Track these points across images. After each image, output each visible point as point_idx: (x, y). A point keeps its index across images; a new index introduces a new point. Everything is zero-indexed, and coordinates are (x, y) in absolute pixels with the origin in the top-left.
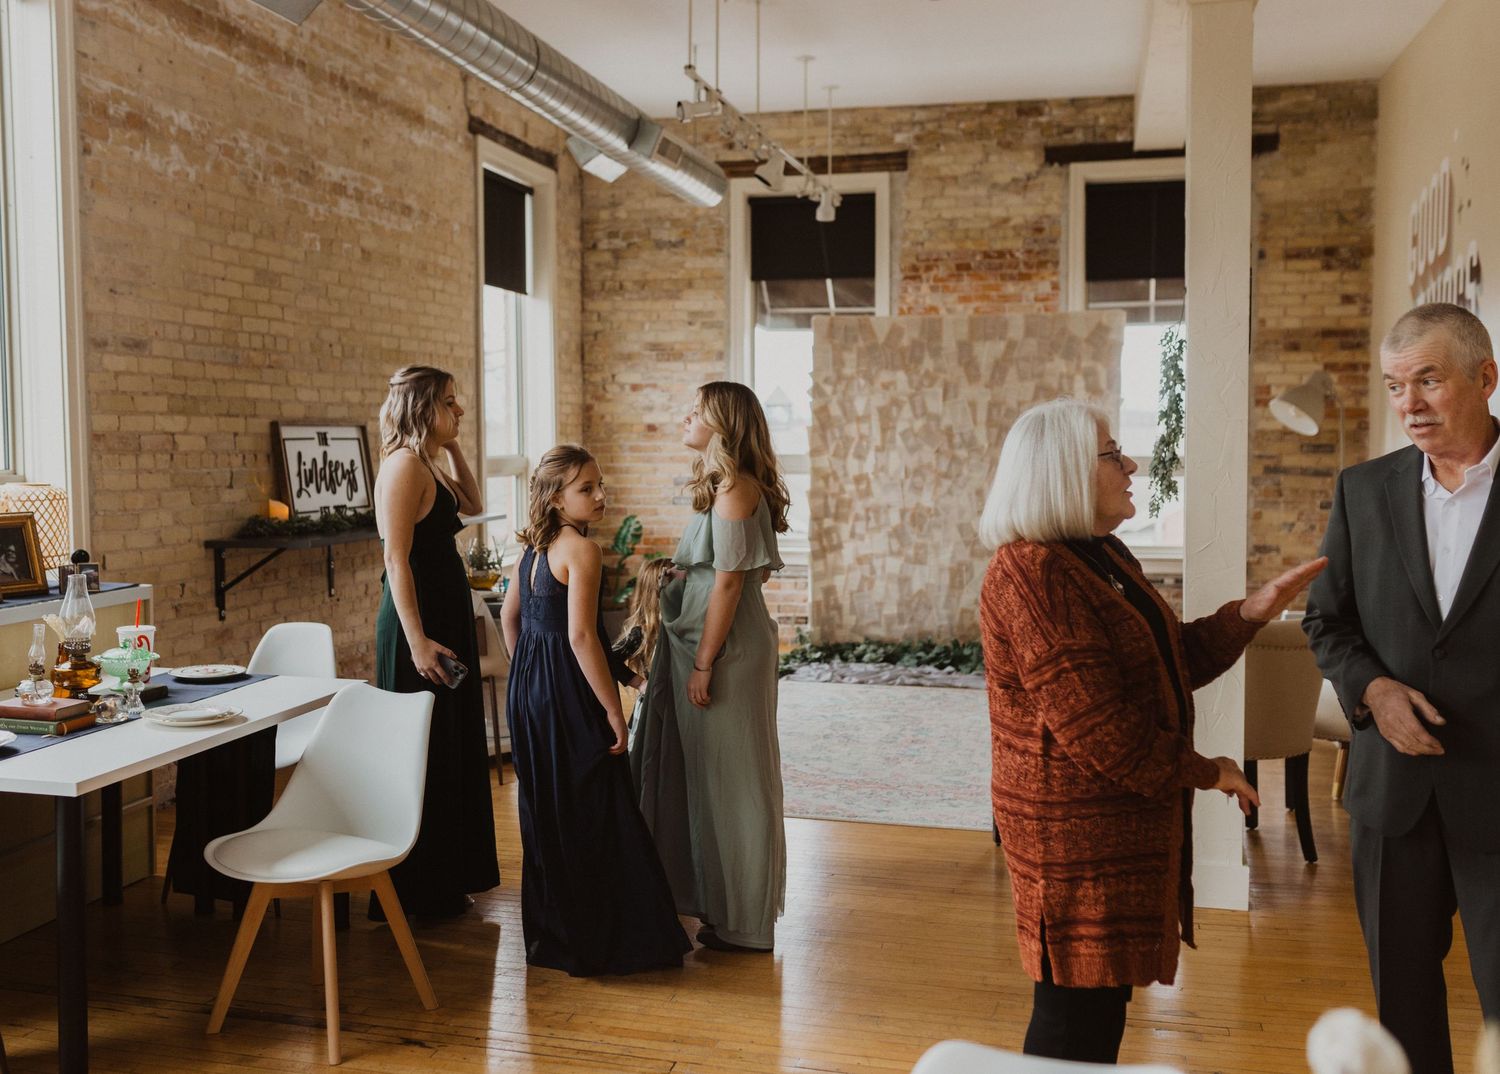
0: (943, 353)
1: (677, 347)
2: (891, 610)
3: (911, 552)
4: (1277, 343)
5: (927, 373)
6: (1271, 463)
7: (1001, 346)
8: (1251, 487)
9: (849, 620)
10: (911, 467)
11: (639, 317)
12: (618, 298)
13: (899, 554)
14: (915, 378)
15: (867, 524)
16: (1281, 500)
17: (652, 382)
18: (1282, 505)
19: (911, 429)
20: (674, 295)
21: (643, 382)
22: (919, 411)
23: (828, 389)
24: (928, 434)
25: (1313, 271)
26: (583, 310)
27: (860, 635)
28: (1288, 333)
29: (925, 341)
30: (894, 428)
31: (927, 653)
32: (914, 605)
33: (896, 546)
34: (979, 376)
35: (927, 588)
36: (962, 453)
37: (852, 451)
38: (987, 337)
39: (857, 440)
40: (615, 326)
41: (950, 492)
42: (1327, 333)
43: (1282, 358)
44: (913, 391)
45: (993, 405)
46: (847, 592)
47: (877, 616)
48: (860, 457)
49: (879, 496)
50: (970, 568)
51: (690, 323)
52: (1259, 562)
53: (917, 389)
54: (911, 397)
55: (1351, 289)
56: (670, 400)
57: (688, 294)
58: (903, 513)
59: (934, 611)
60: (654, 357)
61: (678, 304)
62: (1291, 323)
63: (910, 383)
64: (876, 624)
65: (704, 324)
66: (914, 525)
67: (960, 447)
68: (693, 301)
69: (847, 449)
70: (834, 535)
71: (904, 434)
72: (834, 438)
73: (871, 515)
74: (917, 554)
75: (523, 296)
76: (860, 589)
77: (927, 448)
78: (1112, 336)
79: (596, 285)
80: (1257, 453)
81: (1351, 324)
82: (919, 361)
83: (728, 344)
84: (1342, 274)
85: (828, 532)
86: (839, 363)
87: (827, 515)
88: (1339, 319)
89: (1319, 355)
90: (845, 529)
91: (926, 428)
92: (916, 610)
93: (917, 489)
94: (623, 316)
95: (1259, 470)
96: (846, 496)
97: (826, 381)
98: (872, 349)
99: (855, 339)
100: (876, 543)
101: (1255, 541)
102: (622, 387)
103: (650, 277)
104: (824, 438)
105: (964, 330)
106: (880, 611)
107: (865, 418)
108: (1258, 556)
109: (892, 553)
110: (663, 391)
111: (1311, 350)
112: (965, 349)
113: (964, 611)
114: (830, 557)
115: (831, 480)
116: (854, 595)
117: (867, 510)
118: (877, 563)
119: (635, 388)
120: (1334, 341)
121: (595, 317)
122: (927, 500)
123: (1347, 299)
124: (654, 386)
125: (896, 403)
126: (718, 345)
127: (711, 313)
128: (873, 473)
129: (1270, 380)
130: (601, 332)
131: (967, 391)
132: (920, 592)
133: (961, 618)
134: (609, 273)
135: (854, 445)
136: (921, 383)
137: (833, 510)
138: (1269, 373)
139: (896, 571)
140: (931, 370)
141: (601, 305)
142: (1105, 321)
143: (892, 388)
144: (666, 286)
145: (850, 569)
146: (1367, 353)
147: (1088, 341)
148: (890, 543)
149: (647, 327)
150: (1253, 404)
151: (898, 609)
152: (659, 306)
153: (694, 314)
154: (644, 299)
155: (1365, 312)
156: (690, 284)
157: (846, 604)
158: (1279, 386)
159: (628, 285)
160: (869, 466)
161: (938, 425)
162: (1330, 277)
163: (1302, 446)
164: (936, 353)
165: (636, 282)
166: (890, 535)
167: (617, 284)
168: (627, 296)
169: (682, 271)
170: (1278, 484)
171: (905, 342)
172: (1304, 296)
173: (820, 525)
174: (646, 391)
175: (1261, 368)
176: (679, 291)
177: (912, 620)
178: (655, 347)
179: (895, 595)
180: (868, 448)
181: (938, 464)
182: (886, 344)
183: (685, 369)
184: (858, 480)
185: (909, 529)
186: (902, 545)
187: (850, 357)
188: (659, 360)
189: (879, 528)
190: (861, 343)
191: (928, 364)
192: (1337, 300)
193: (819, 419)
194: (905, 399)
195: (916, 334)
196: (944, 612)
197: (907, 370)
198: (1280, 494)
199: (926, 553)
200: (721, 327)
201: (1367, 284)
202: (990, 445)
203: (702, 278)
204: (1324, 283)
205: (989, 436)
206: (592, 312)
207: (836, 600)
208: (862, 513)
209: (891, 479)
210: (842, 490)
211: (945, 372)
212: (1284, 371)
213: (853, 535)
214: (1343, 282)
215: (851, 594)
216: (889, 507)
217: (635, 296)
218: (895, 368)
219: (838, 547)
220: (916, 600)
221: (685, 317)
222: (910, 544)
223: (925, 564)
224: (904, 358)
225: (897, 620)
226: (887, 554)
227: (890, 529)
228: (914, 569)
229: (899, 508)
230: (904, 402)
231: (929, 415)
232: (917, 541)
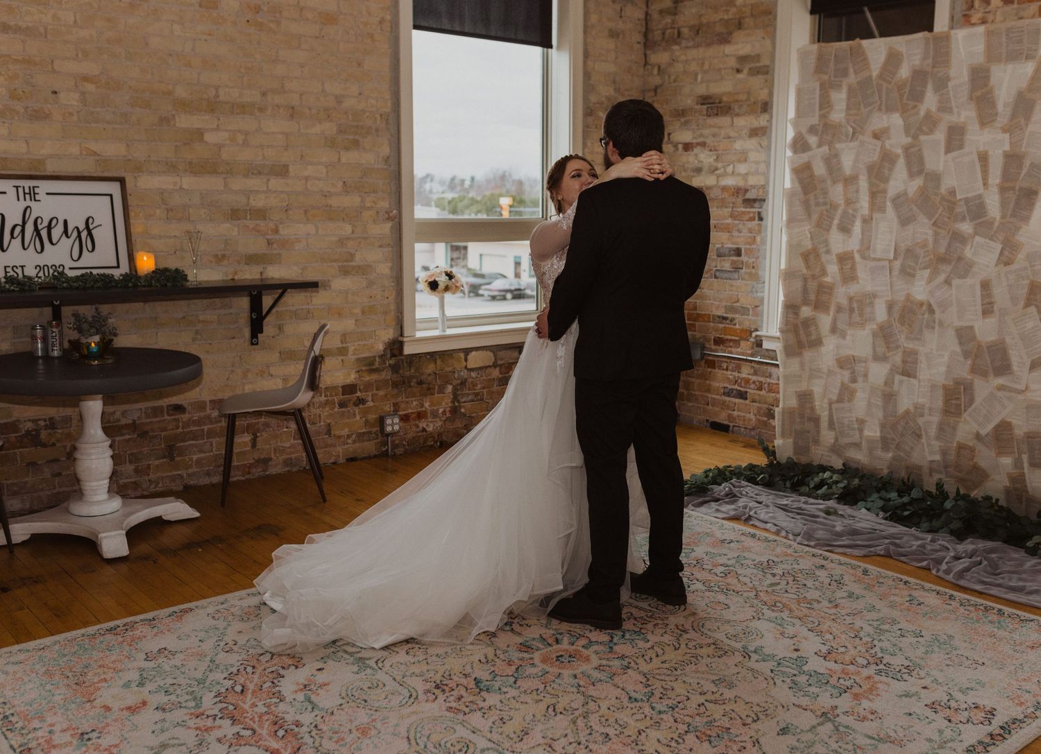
0: (950, 84)
1: (725, 99)
2: (873, 431)
3: (898, 358)
5: (928, 114)
7: (1030, 68)
9: (827, 437)
10: (903, 246)
11: (693, 67)
12: (676, 47)
13: (884, 359)
14: (913, 122)
15: (850, 318)
17: (701, 140)
19: (905, 193)
20: (724, 39)
21: (694, 141)
22: (915, 168)
23: (813, 140)
24: (925, 200)
26: (646, 63)
27: (839, 455)
29: (930, 69)
30: (885, 191)
31: (900, 496)
32: (900, 429)
33: (881, 349)
34: (997, 114)
35: (916, 408)
36: (966, 227)
37: (836, 222)
38: (1010, 59)
39: (842, 207)
40: (673, 77)
41: (948, 282)
44: (909, 140)
45: (1013, 159)
46: (826, 401)
47: (856, 438)
48: (845, 229)
49: (866, 281)
50: (968, 388)
51: (738, 71)
53: (915, 137)
54: (907, 149)
56: (717, 160)
57: (739, 36)
58: (890, 307)
59: (924, 441)
60: (705, 112)
61: (728, 49)
63: (907, 129)
64: (857, 445)
65: (750, 69)
66: (902, 324)
67: (964, 219)
68: (742, 45)
69: (831, 218)
70: (812, 328)
71: (895, 200)
72: (817, 204)
73: (855, 305)
74: (905, 363)
75: (550, 50)
76: (840, 400)
77: (922, 219)
79: (657, 35)
82: (918, 97)
83: (771, 94)
85: (807, 323)
86: (826, 104)
87: (806, 302)
90: (825, 321)
91: (923, 193)
92: (903, 435)
93: (908, 274)
94: (679, 67)
96: (828, 279)
97: (812, 130)
98: (865, 83)
99: (845, 73)
100: (860, 342)
102: (676, 146)
103: (704, 21)
104: (806, 204)
105: (980, 47)
106: (861, 431)
107: (850, 181)
109: (876, 358)
110: (711, 150)
112: (979, 77)
113: (961, 447)
114: (808, 354)
115: (812, 257)
116: (834, 406)
117: (851, 299)
118: (859, 368)
119: (687, 147)
121: (655, 71)
122: (920, 290)
124: (703, 145)
125: (888, 159)
126: (763, 95)
127: (758, 57)
128: (859, 251)
130: (661, 86)
131: (979, 138)
132: (907, 412)
133: (958, 455)
134: (668, 20)
135: (840, 212)
136: (919, 129)
137: (812, 297)
139: (881, 382)
140: (934, 109)
141: (660, 57)
143: (884, 137)
144: (719, 29)
145: (830, 373)
148: (874, 344)
149: (699, 77)
151: (881, 432)
152: (711, 51)
153: (743, 59)
154: (697, 46)
156: (740, 26)
157: (824, 416)
159: (685, 31)
160: (853, 244)
161: (938, 186)
164: (942, 84)
165: (691, 27)
166: (874, 335)
167: (676, 32)
168: (684, 43)
169: (733, 10)
171: (904, 72)
173: (796, 314)
174: (697, 150)
176: (730, 33)
177: (898, 448)
178: (706, 100)
179: (878, 413)
180: (854, 216)
181: (936, 241)
182: (881, 76)
183: (732, 125)
184: (844, 259)
185: (897, 328)
186: (888, 348)
187: (839, 98)
188: (708, 116)
189: (862, 325)
190: (852, 78)
191: (930, 101)
193: (801, 181)
194: (900, 151)
195: (918, 62)
196: (936, 444)
199: (915, 362)
200: (767, 73)
202: (1003, 217)
203: (752, 15)
205: (1004, 204)
206: (653, 66)
207: (813, 409)
208: (845, 302)
210: (824, 272)
211: (951, 112)
213: (834, 330)
215: (830, 404)
216: (876, 297)
217: (691, 44)
218: (890, 110)
219: (818, 343)
220: (903, 423)
221: (733, 63)
222: (898, 347)
223: (915, 377)
224: (901, 96)
225: (880, 445)
226: (871, 358)
227: (875, 327)
228: (901, 382)
229: (887, 298)
230: (898, 156)
231: (927, 174)
232: (905, 345)
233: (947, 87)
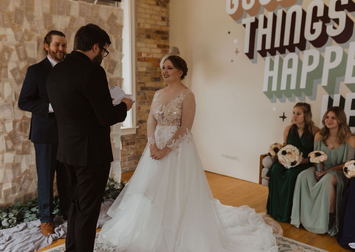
0: (35, 19)
3: (20, 147)
4: (143, 34)
5: (26, 30)
6: (142, 85)
7: (68, 19)
8: (137, 96)
13: (12, 150)
14: (19, 34)
16: (146, 101)
18: (146, 103)
19: (18, 68)
22: (22, 56)
25: (154, 5)
28: (147, 30)
29: (25, 10)
30: (6, 67)
32: (22, 180)
33: (10, 145)
35: (30, 167)
38: (60, 13)
42: (158, 32)
43: (145, 41)
44: (18, 43)
52: (140, 128)
53: (21, 41)
54: (17, 47)
55: (164, 15)
58: (14, 123)
59: (34, 181)
62: (148, 27)
63: (16, 37)
66: (21, 131)
71: (13, 71)
74: (23, 148)
78: (118, 22)
80: (139, 81)
81: (164, 29)
82: (20, 23)
84: (161, 8)
88: (161, 26)
89: (156, 41)
92: (23, 182)
95: (139, 89)
101: (139, 119)
108: (140, 125)
109: (8, 150)
111: (153, 39)
120: (160, 35)
123: (163, 19)
125: (7, 51)
129: (142, 50)
132: (26, 171)
136: (23, 37)
138: (141, 47)
139: (11, 161)
140: (29, 30)
142: (115, 13)
143: (3, 39)
146: (168, 42)
147: (107, 22)
148: (6, 144)
150: (137, 60)
151: (12, 185)
155: (168, 25)
158: (144, 53)
162: (158, 8)
163: (152, 78)
164: (31, 19)
166: (6, 139)
170: (145, 94)
171: (11, 8)
172: (151, 15)
175: (139, 44)
177: (21, 189)
179: (10, 176)
185: (19, 133)
186: (14, 143)
191: (26, 25)
192: (160, 19)
194: (13, 47)
195: (18, 5)
197: (13, 29)
198: (146, 99)
199: (29, 147)
201: (168, 13)
204: (156, 11)
209: (6, 101)
211: (37, 32)
212: (146, 47)
214: (163, 12)
216: (5, 120)
218: (5, 26)
220: (23, 177)
222: (19, 142)
223: (29, 154)
224: (11, 20)
225: (11, 192)
226: (5, 151)
227: (6, 135)
228: (22, 158)
229: (13, 120)
230: (13, 50)
231: (29, 59)
232: (24, 140)
233: (33, 20)
